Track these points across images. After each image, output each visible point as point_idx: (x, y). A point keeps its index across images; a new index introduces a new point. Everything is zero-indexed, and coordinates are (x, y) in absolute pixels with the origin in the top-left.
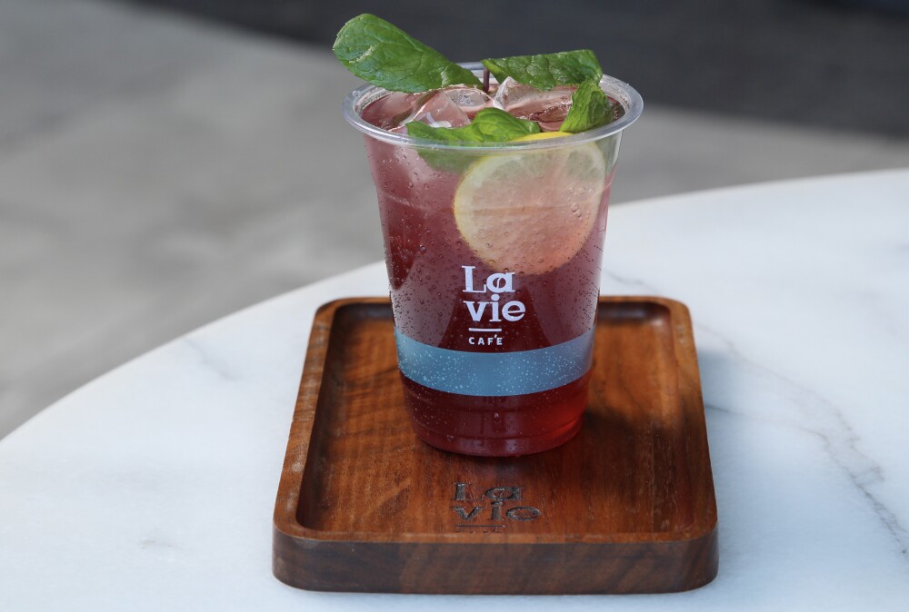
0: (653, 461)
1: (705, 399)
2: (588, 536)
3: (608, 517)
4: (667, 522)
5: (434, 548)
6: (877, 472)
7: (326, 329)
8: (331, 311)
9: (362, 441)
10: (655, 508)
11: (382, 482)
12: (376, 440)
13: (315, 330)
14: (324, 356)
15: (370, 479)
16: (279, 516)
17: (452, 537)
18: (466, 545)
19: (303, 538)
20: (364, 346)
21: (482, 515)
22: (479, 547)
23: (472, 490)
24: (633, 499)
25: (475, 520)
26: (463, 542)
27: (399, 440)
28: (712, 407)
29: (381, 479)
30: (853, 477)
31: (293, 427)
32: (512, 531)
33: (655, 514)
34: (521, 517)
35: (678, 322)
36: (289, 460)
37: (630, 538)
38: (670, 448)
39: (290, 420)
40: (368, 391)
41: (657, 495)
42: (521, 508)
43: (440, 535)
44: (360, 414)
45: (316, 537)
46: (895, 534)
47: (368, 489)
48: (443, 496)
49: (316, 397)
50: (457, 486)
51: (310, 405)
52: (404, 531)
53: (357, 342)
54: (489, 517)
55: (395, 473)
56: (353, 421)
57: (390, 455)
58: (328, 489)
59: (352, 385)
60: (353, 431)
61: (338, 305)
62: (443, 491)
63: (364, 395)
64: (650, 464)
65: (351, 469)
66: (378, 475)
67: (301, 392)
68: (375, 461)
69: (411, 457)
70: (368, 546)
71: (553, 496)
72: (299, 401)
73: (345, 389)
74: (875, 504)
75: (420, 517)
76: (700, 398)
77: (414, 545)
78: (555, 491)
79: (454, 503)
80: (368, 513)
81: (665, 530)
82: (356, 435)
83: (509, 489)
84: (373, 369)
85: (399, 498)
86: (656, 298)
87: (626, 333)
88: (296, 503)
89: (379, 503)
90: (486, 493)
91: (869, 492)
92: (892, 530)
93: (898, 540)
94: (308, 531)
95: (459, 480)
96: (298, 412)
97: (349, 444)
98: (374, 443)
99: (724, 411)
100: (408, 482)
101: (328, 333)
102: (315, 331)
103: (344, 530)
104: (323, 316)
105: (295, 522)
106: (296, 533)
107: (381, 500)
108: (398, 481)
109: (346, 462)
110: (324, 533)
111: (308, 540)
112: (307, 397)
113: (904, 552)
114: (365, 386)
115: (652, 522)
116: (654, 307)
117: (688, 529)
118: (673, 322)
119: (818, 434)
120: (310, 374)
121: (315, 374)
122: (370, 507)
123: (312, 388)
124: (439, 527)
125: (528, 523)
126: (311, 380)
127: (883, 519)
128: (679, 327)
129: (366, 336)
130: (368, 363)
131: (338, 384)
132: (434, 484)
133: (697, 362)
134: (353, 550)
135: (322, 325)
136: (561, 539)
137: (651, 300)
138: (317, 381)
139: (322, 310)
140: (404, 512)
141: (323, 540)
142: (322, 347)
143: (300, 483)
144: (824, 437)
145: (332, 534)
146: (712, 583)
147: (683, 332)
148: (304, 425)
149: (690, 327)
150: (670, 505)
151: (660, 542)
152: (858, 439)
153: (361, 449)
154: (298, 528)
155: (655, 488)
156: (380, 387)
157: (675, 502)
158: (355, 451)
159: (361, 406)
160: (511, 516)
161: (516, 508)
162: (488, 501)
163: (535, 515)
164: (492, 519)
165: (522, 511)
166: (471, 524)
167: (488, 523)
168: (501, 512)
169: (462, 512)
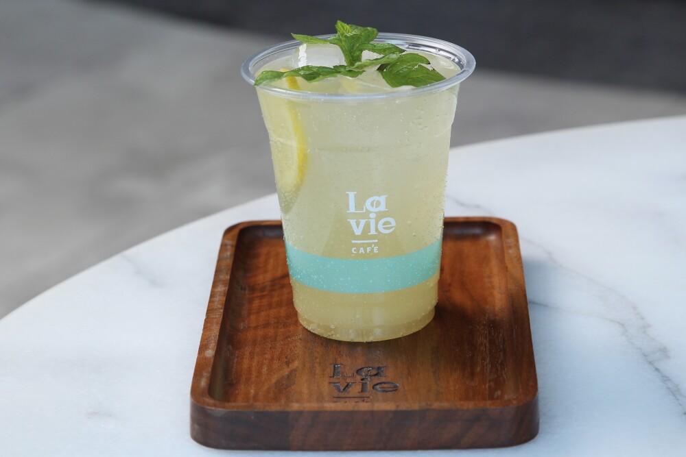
0: (488, 345)
1: (529, 297)
2: (436, 404)
3: (452, 389)
4: (499, 392)
5: (316, 415)
6: (664, 351)
7: (232, 246)
8: (236, 232)
9: (260, 332)
10: (490, 381)
11: (276, 364)
12: (271, 331)
14: (231, 267)
15: (266, 362)
16: (195, 391)
17: (330, 406)
18: (341, 412)
19: (213, 408)
20: (262, 259)
21: (355, 389)
22: (351, 413)
23: (346, 370)
24: (472, 375)
25: (349, 392)
26: (339, 409)
27: (290, 331)
28: (534, 303)
29: (275, 362)
30: (645, 355)
31: (206, 322)
32: (378, 401)
33: (490, 387)
34: (385, 391)
35: (508, 237)
36: (202, 348)
37: (470, 405)
38: (501, 335)
39: (204, 317)
40: (265, 293)
41: (491, 372)
42: (384, 383)
43: (319, 404)
44: (257, 313)
45: (224, 407)
46: (678, 400)
47: (265, 370)
48: (323, 375)
49: (224, 299)
50: (334, 367)
51: (219, 306)
52: (293, 401)
53: (256, 256)
54: (360, 390)
55: (286, 357)
56: (253, 317)
57: (282, 343)
58: (234, 370)
59: (252, 289)
60: (253, 325)
61: (241, 227)
62: (324, 371)
63: (262, 297)
64: (485, 348)
65: (252, 354)
66: (272, 359)
67: (212, 295)
68: (271, 348)
69: (299, 344)
70: (264, 414)
71: (409, 373)
72: (211, 302)
73: (247, 292)
74: (663, 377)
76: (525, 296)
77: (300, 413)
78: (411, 370)
79: (332, 380)
80: (265, 388)
81: (499, 398)
82: (256, 328)
83: (376, 369)
84: (269, 276)
85: (289, 377)
86: (490, 218)
87: (467, 246)
88: (208, 381)
89: (274, 381)
90: (357, 373)
91: (658, 367)
92: (675, 397)
93: (680, 405)
94: (217, 402)
95: (336, 361)
96: (210, 311)
97: (250, 335)
98: (270, 334)
99: (544, 306)
100: (296, 364)
101: (234, 248)
102: (223, 247)
103: (246, 402)
104: (230, 235)
105: (208, 396)
106: (208, 405)
107: (274, 379)
108: (288, 363)
109: (247, 350)
110: (230, 404)
111: (217, 409)
112: (217, 299)
114: (263, 289)
115: (487, 392)
116: (490, 226)
117: (515, 397)
118: (503, 236)
119: (618, 322)
120: (220, 281)
121: (224, 281)
122: (266, 384)
123: (221, 292)
124: (320, 398)
125: (390, 395)
126: (220, 286)
127: (669, 388)
128: (509, 240)
129: (264, 251)
130: (266, 271)
131: (242, 289)
132: (317, 365)
133: (522, 267)
134: (253, 417)
135: (229, 242)
136: (416, 407)
137: (487, 220)
138: (225, 286)
139: (229, 231)
140: (292, 387)
141: (229, 410)
142: (228, 260)
143: (211, 366)
144: (623, 325)
145: (237, 405)
146: (534, 440)
147: (512, 244)
148: (215, 320)
149: (517, 240)
150: (501, 379)
151: (494, 407)
152: (649, 326)
153: (259, 339)
154: (210, 400)
155: (489, 366)
156: (274, 290)
157: (505, 376)
158: (255, 341)
159: (259, 306)
160: (377, 390)
161: (380, 383)
162: (358, 378)
163: (395, 389)
164: (362, 392)
165: (385, 385)
166: (345, 396)
167: (359, 395)
168: (369, 387)
169: (338, 387)
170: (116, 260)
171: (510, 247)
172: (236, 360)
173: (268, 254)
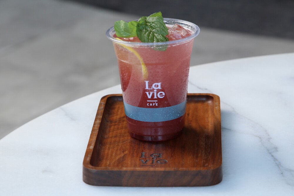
0: (204, 145)
2: (181, 169)
3: (188, 163)
4: (207, 164)
5: (132, 172)
6: (276, 149)
7: (104, 104)
8: (106, 99)
9: (113, 139)
10: (204, 160)
11: (119, 152)
12: (118, 139)
13: (100, 105)
14: (103, 113)
15: (115, 151)
16: (85, 163)
17: (138, 169)
18: (143, 171)
19: (91, 169)
20: (116, 110)
21: (149, 162)
22: (147, 172)
23: (147, 155)
24: (197, 157)
25: (147, 164)
27: (125, 139)
30: (268, 150)
31: (91, 135)
32: (158, 167)
33: (203, 162)
34: (161, 163)
35: (216, 102)
36: (89, 145)
37: (194, 169)
38: (210, 141)
40: (116, 124)
41: (204, 156)
42: (162, 160)
43: (134, 168)
44: (113, 131)
45: (96, 169)
46: (279, 168)
47: (114, 154)
48: (137, 156)
49: (99, 126)
50: (142, 153)
51: (97, 128)
52: (124, 167)
53: (114, 108)
55: (123, 149)
56: (111, 133)
57: (122, 144)
58: (101, 154)
59: (111, 122)
60: (110, 136)
61: (108, 97)
62: (137, 155)
63: (115, 125)
65: (109, 148)
66: (117, 150)
67: (94, 124)
68: (117, 146)
69: (128, 144)
70: (112, 172)
71: (172, 156)
72: (93, 127)
73: (109, 123)
74: (274, 159)
75: (129, 163)
76: (220, 126)
77: (126, 171)
78: (173, 155)
79: (140, 158)
80: (113, 162)
81: (206, 166)
82: (111, 137)
83: (158, 154)
84: (118, 117)
85: (123, 157)
87: (199, 105)
88: (90, 159)
90: (151, 155)
91: (273, 155)
93: (280, 170)
94: (93, 167)
95: (143, 151)
96: (93, 130)
97: (109, 140)
98: (117, 140)
99: (229, 130)
100: (127, 152)
101: (104, 105)
103: (105, 167)
104: (103, 100)
105: (90, 164)
106: (89, 168)
107: (117, 158)
108: (123, 152)
109: (108, 146)
110: (98, 168)
111: (93, 170)
112: (96, 126)
113: (282, 173)
114: (116, 122)
115: (202, 164)
116: (209, 97)
117: (212, 166)
118: (214, 101)
121: (99, 118)
122: (114, 160)
123: (98, 123)
125: (163, 165)
126: (98, 120)
127: (276, 163)
129: (117, 106)
130: (117, 115)
131: (107, 122)
132: (135, 153)
133: (220, 114)
134: (107, 173)
135: (103, 103)
136: (173, 170)
137: (208, 95)
138: (100, 121)
139: (103, 98)
140: (124, 161)
141: (98, 170)
142: (102, 110)
143: (92, 153)
144: (260, 138)
145: (102, 168)
146: (220, 183)
147: (217, 105)
148: (95, 134)
149: (219, 103)
150: (208, 159)
151: (203, 170)
152: (271, 138)
153: (112, 142)
154: (90, 166)
155: (204, 154)
156: (120, 122)
157: (210, 158)
158: (111, 143)
159: (114, 129)
160: (158, 163)
162: (151, 158)
163: (165, 162)
165: (162, 161)
166: (145, 165)
167: (151, 165)
168: (155, 161)
169: (143, 161)
171: (216, 106)
172: (103, 150)
173: (119, 108)
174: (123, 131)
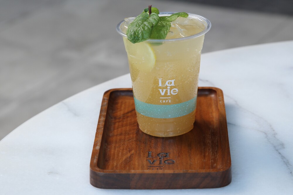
1: (228, 121)
2: (190, 171)
3: (196, 163)
4: (215, 164)
5: (141, 175)
6: (282, 145)
7: (107, 100)
8: (109, 93)
9: (119, 137)
10: (212, 159)
11: (125, 152)
12: (123, 137)
14: (106, 109)
15: (121, 151)
16: (92, 165)
17: (147, 171)
18: (151, 174)
19: (99, 172)
20: (119, 105)
21: (156, 163)
22: (155, 174)
23: (153, 154)
24: (205, 157)
25: (154, 164)
27: (130, 137)
28: (230, 124)
29: (124, 150)
30: (275, 147)
31: (97, 134)
32: (166, 169)
33: (212, 162)
34: (169, 163)
35: (219, 96)
36: (95, 145)
37: (203, 171)
38: (216, 139)
39: (96, 132)
40: (120, 120)
41: (212, 155)
42: (169, 160)
43: (143, 171)
45: (103, 172)
46: (288, 167)
47: (120, 154)
48: (144, 156)
49: (104, 123)
50: (149, 153)
51: (102, 126)
52: (132, 169)
53: (117, 104)
54: (159, 163)
55: (129, 149)
56: (115, 131)
57: (127, 142)
58: (107, 154)
59: (115, 118)
60: (115, 134)
61: (111, 91)
62: (144, 154)
63: (119, 122)
64: (210, 144)
65: (115, 147)
66: (123, 149)
67: (99, 122)
68: (123, 145)
69: (134, 143)
70: (120, 175)
71: (179, 156)
72: (98, 125)
73: (113, 119)
74: (282, 156)
75: (137, 164)
77: (135, 174)
78: (180, 154)
81: (215, 167)
82: (117, 135)
83: (165, 154)
84: (122, 112)
85: (130, 157)
86: (212, 87)
87: (202, 99)
88: (97, 160)
89: (124, 159)
90: (158, 155)
91: (280, 152)
92: (287, 165)
93: (289, 169)
94: (101, 170)
95: (149, 151)
96: (98, 129)
97: (114, 139)
98: (122, 138)
99: (234, 125)
100: (133, 151)
101: (108, 101)
102: (103, 100)
103: (112, 169)
104: (106, 95)
105: (97, 167)
106: (97, 171)
108: (130, 151)
109: (113, 145)
110: (106, 170)
111: (101, 173)
112: (101, 123)
113: (291, 173)
114: (120, 118)
115: (211, 164)
116: (211, 91)
117: (222, 167)
118: (217, 96)
119: (264, 132)
120: (102, 115)
121: (104, 115)
122: (121, 161)
123: (102, 120)
124: (143, 167)
125: (171, 165)
126: (102, 118)
127: (284, 162)
128: (220, 98)
129: (120, 101)
130: (121, 110)
131: (111, 118)
132: (141, 152)
133: (225, 109)
134: (115, 176)
135: (106, 98)
136: (181, 172)
137: (211, 88)
138: (104, 118)
139: (106, 93)
140: (131, 162)
141: (105, 173)
142: (106, 106)
143: (98, 154)
144: (266, 134)
145: (108, 171)
146: (230, 184)
147: (221, 99)
148: (100, 133)
149: (223, 97)
150: (216, 158)
151: (213, 172)
152: (276, 134)
153: (118, 140)
154: (98, 169)
155: (211, 153)
156: (124, 119)
157: (218, 157)
158: (116, 141)
159: (118, 126)
160: (166, 163)
161: (167, 160)
162: (158, 158)
163: (173, 163)
164: (160, 164)
165: (169, 161)
166: (153, 166)
167: (158, 165)
168: (162, 161)
169: (150, 162)
170: (60, 104)
171: (220, 101)
172: (109, 150)
173: (122, 102)
174: (128, 128)
